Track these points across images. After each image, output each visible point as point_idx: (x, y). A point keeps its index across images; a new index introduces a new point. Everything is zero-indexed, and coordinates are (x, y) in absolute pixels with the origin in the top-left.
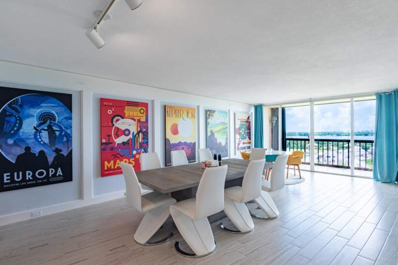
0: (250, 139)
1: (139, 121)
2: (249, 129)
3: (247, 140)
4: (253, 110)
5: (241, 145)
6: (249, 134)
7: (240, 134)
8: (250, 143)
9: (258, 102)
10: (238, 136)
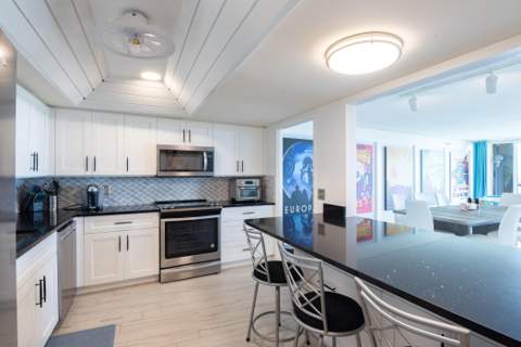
0: (467, 183)
1: (366, 163)
2: (467, 171)
3: (464, 185)
4: (471, 148)
5: (458, 192)
6: (467, 178)
7: (456, 177)
8: (467, 189)
9: (479, 137)
10: (454, 180)
